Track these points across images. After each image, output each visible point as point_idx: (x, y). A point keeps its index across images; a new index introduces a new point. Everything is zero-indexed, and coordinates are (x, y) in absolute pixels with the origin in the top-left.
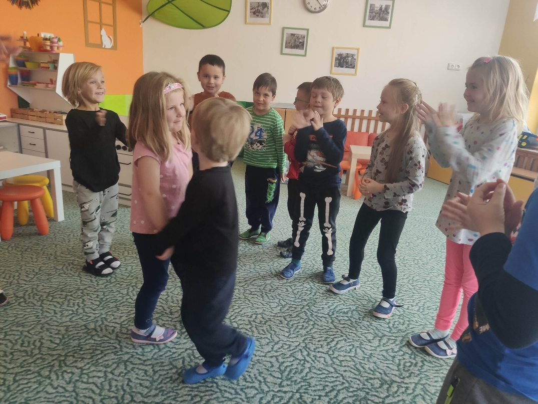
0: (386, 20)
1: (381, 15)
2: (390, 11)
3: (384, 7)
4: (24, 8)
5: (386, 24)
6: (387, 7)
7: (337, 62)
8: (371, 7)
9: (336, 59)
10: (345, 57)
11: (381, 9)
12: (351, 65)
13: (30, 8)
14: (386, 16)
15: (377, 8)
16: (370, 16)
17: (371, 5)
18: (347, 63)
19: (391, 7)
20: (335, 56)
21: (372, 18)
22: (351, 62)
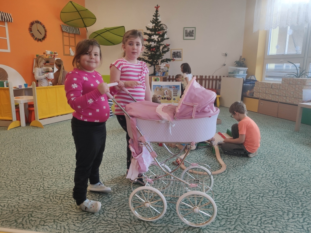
0: (193, 36)
1: (190, 34)
2: (194, 32)
3: (191, 31)
4: (39, 42)
5: (193, 38)
6: (193, 31)
7: (173, 55)
8: (186, 31)
9: (173, 54)
10: (177, 53)
11: (190, 32)
12: (179, 56)
13: (41, 41)
14: (193, 35)
15: (188, 32)
16: (186, 35)
17: (186, 30)
18: (178, 56)
19: (194, 31)
20: (172, 53)
21: (187, 36)
22: (179, 55)
